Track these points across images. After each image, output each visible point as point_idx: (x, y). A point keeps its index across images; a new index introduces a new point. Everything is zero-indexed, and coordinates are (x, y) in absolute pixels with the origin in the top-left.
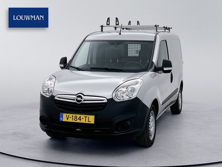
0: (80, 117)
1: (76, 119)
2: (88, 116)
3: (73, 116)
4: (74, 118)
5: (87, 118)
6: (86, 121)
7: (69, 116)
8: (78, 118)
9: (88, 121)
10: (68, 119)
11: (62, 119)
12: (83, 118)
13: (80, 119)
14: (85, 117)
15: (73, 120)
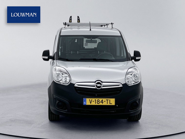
0: (102, 100)
1: (98, 102)
2: (109, 99)
3: (95, 100)
4: (97, 101)
5: (109, 101)
6: (107, 104)
7: (92, 100)
8: (100, 102)
9: (110, 104)
10: (91, 103)
11: (86, 103)
12: (105, 101)
13: (103, 102)
14: (106, 100)
15: (96, 103)
